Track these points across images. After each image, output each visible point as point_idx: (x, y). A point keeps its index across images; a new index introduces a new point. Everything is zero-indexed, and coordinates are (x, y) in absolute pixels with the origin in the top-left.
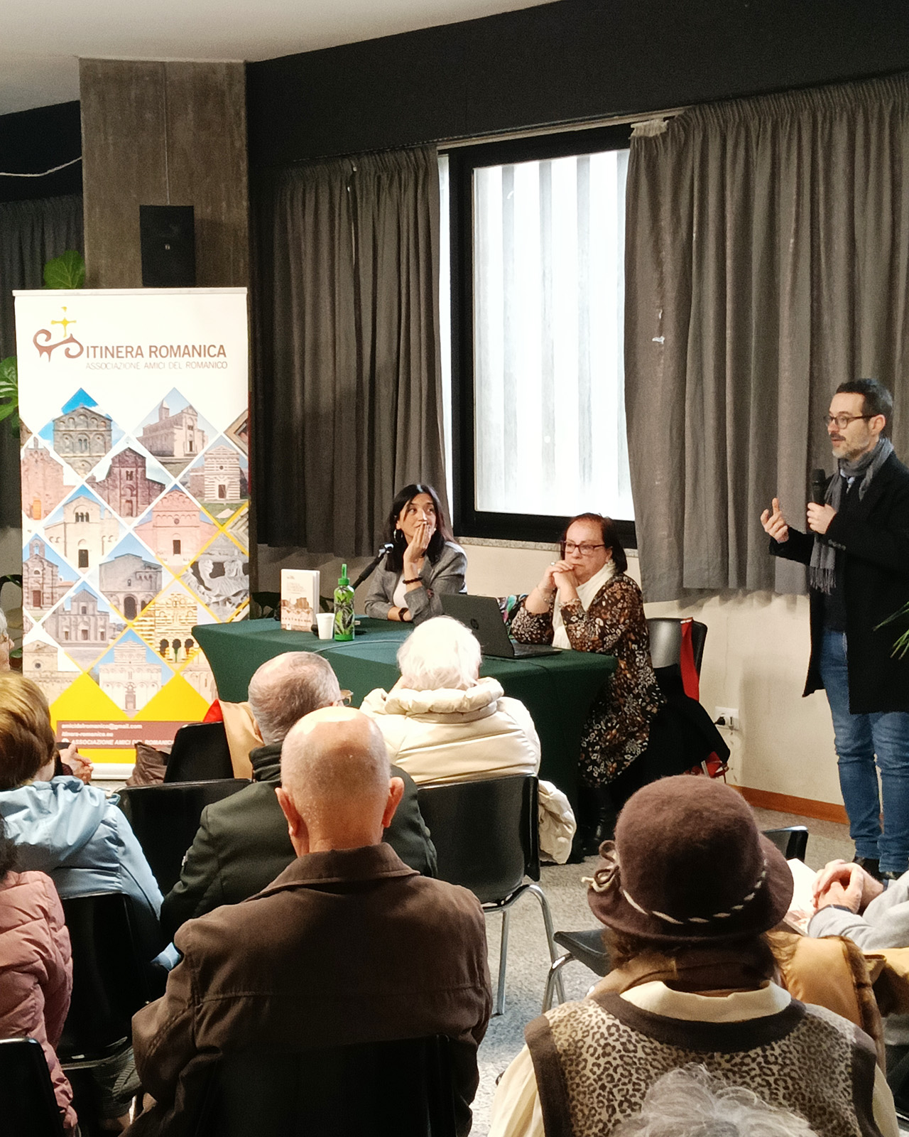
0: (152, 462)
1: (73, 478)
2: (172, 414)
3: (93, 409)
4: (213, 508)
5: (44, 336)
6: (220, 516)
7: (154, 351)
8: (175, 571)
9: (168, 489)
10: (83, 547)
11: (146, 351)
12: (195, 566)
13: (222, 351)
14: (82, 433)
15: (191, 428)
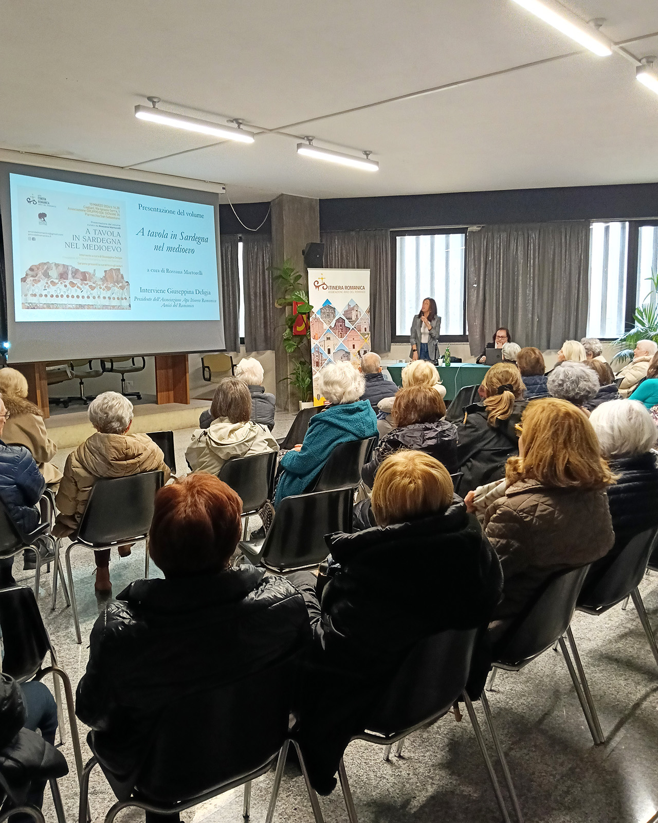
0: (347, 321)
1: (326, 327)
2: (351, 307)
3: (330, 305)
4: (363, 335)
5: (316, 283)
6: (366, 337)
7: (346, 288)
8: (354, 354)
9: (351, 329)
10: (329, 348)
11: (344, 288)
12: (359, 352)
13: (364, 288)
14: (328, 313)
15: (357, 311)
